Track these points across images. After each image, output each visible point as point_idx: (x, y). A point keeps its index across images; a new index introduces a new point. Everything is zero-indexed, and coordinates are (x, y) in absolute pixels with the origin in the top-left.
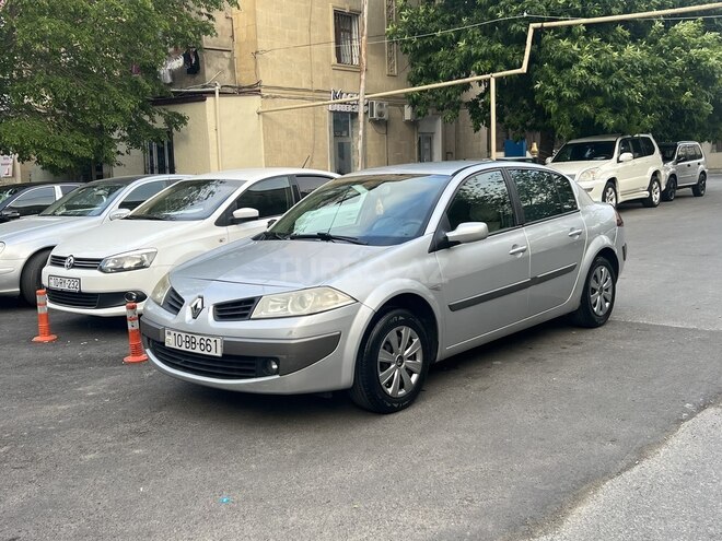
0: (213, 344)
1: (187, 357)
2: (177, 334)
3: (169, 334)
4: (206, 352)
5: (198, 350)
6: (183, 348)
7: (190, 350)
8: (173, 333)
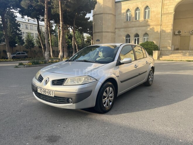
0: (51, 93)
1: (44, 96)
2: (41, 89)
3: (39, 88)
4: (49, 95)
5: (47, 94)
6: (43, 93)
7: (44, 94)
8: (40, 88)
